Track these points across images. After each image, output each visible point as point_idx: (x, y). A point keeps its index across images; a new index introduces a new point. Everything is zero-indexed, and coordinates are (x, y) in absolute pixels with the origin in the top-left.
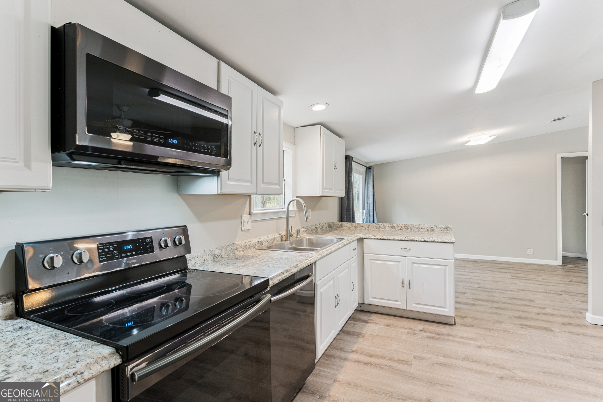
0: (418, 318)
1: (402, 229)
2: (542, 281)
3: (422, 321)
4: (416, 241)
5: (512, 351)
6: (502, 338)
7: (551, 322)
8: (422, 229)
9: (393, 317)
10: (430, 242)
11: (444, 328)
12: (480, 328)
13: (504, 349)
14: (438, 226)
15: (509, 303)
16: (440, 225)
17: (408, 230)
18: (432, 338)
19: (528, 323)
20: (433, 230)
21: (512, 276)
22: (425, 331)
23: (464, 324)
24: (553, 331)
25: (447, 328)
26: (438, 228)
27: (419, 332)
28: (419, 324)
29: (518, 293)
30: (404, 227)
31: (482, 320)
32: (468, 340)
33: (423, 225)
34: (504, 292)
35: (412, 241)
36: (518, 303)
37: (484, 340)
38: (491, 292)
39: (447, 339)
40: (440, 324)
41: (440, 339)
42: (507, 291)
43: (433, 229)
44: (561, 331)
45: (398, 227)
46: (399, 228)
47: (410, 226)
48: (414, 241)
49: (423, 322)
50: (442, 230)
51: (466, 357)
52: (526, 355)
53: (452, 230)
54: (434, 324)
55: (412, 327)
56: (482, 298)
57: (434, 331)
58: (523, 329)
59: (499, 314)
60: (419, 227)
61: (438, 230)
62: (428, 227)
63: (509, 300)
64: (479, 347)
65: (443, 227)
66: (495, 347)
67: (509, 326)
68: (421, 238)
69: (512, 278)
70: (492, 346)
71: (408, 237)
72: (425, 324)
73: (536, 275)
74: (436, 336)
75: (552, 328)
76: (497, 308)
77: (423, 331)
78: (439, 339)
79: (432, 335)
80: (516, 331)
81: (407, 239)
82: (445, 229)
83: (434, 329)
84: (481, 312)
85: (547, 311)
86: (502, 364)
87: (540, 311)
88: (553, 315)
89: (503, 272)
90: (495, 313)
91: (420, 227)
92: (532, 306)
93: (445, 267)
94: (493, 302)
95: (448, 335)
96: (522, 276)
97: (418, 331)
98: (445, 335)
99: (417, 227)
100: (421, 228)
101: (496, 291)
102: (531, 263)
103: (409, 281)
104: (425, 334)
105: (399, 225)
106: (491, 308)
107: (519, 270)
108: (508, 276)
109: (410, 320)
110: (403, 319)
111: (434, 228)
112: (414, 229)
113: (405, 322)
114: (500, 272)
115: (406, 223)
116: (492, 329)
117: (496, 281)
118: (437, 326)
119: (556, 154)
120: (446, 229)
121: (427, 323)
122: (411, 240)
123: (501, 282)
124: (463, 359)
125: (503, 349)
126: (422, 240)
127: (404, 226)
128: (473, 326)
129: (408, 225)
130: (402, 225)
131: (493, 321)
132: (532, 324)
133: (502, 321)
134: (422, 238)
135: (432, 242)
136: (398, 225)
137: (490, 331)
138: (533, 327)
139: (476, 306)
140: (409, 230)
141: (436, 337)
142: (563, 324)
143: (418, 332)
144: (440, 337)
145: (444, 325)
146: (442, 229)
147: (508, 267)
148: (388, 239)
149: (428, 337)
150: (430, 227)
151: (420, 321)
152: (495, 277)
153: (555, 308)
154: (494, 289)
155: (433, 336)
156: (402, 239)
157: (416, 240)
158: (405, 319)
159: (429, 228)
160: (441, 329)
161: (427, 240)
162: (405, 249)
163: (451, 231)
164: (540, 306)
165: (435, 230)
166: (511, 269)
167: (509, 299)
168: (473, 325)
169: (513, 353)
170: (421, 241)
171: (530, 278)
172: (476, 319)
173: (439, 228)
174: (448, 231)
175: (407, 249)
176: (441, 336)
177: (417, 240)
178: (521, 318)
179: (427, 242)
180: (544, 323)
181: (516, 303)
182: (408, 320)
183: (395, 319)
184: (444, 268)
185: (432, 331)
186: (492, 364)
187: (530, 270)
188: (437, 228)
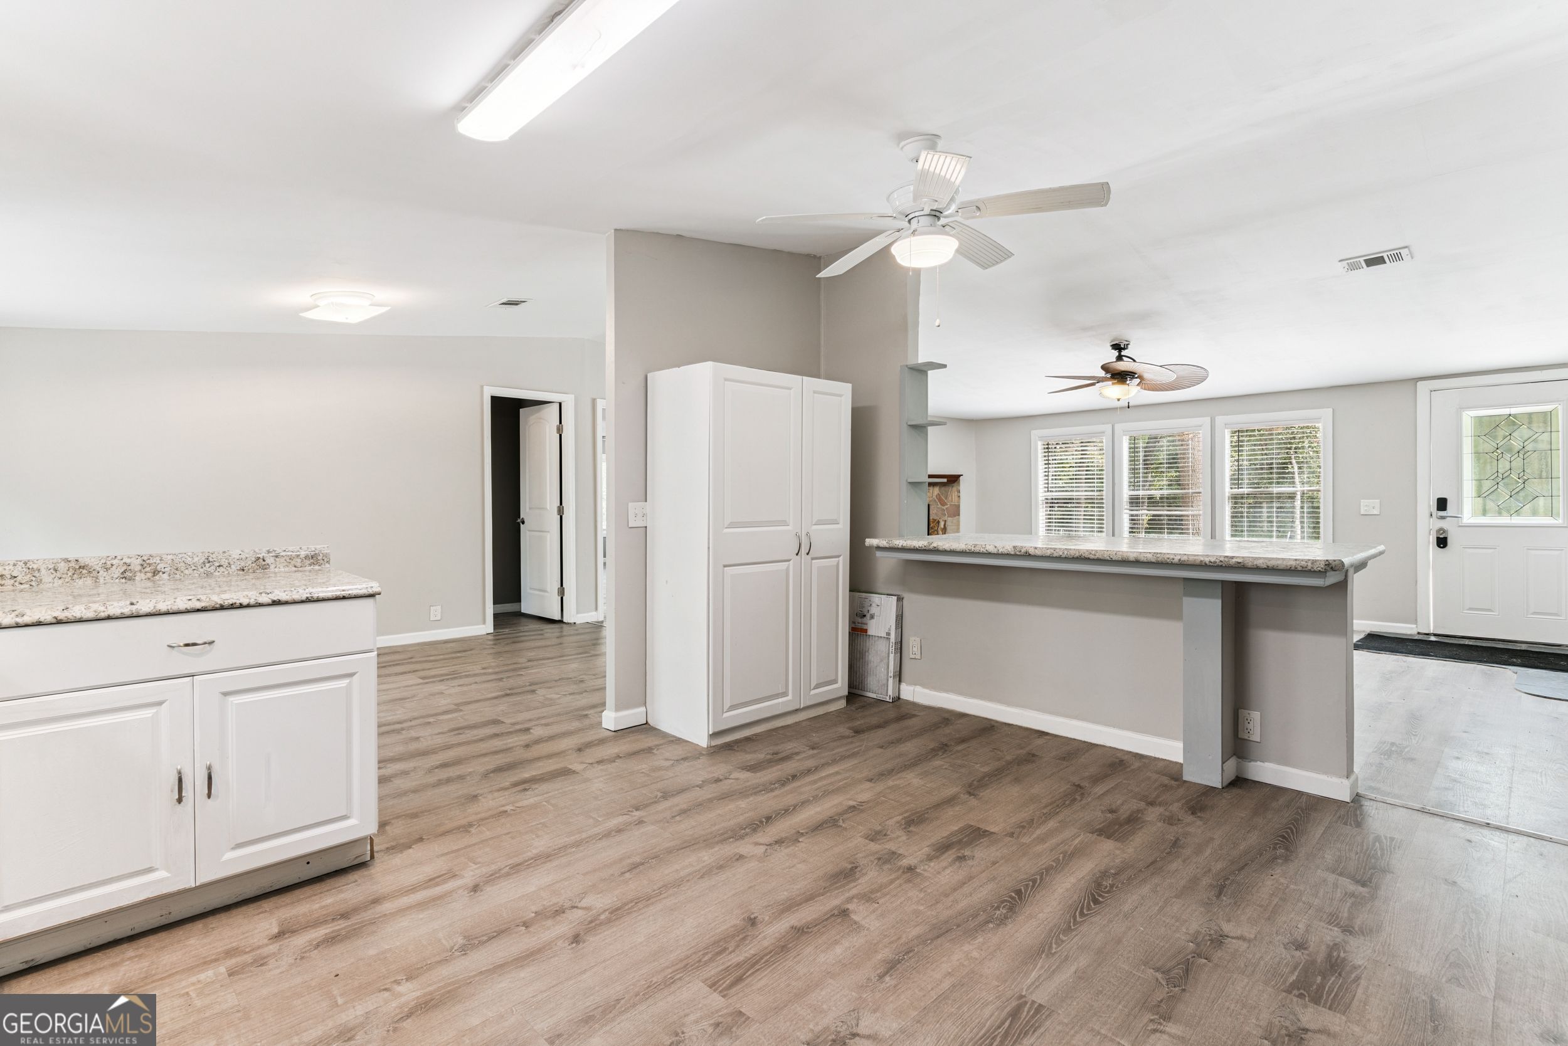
0: (240, 899)
1: (128, 574)
2: (485, 674)
3: (259, 903)
4: (241, 606)
5: (545, 857)
6: (505, 835)
7: (559, 754)
8: (221, 569)
9: (125, 946)
10: (295, 602)
11: (347, 884)
12: (441, 835)
13: (529, 860)
14: (283, 554)
15: (460, 744)
16: (291, 548)
17: (157, 577)
18: (331, 940)
19: (527, 774)
20: (265, 567)
21: (423, 678)
22: (295, 932)
23: (393, 844)
24: (574, 771)
25: (356, 881)
26: (282, 560)
27: (273, 948)
28: (257, 917)
29: (461, 713)
30: (139, 568)
31: (429, 811)
32: (437, 885)
33: (224, 552)
34: (431, 720)
35: (222, 608)
36: (477, 737)
37: (474, 863)
38: (403, 729)
39: (380, 917)
40: (328, 881)
41: (359, 928)
42: (436, 715)
43: (264, 563)
44: (585, 765)
45: (107, 569)
46: (116, 572)
47: (170, 562)
48: (232, 607)
49: (266, 905)
50: (299, 564)
51: (465, 937)
52: (574, 849)
53: (331, 562)
54: (307, 891)
55: (234, 945)
56: (392, 754)
57: (324, 913)
58: (527, 793)
59: (457, 778)
60: (209, 562)
61: (281, 567)
62: (244, 557)
63: (455, 735)
64: (476, 888)
65: (299, 555)
66: (508, 868)
67: (497, 800)
68: (261, 593)
69: (427, 683)
70: (500, 870)
71: (203, 598)
72: (277, 907)
73: (465, 664)
74: (343, 926)
75: (570, 767)
76: (444, 765)
77: (286, 936)
78: (355, 929)
79: (327, 931)
80: (518, 805)
81: (199, 605)
82: (308, 562)
83: (317, 906)
84: (415, 791)
85: (538, 732)
86: (551, 903)
87: (524, 738)
88: (551, 738)
89: (397, 674)
90: (448, 781)
91: (211, 559)
92: (506, 733)
93: (348, 681)
94: (424, 755)
95: (374, 903)
96: (442, 672)
97: (267, 945)
98: (366, 907)
99: (201, 561)
100: (218, 564)
101: (413, 723)
102: (437, 641)
103: (209, 768)
104: (300, 941)
105: (114, 562)
106: (431, 770)
107: (426, 661)
108: (412, 679)
109: (212, 922)
110: (179, 933)
111: (270, 560)
112: (186, 572)
113: (192, 941)
114: (389, 675)
115: (145, 552)
116: (470, 825)
117: (397, 700)
118: (321, 893)
119: (482, 387)
120: (312, 561)
121: (284, 899)
122: (218, 606)
123: (409, 698)
124: (464, 950)
125: (527, 861)
126: (265, 599)
127: (139, 561)
128: (421, 839)
129: (158, 558)
130: (126, 560)
131: (457, 803)
132: (534, 774)
133: (475, 794)
134: (263, 595)
135: (302, 602)
136: (109, 563)
137: (469, 832)
138: (540, 779)
139: (392, 779)
140: (165, 576)
141: (342, 929)
142: (580, 750)
143: (271, 947)
144: (356, 924)
145: (343, 877)
146: (298, 562)
147: (400, 660)
148: (103, 615)
149: (317, 946)
150: (254, 559)
151: (252, 906)
152: (387, 690)
153: (543, 722)
154: (405, 721)
155: (331, 929)
156: (175, 608)
157: (238, 604)
158: (189, 926)
159: (250, 562)
160: (342, 896)
161: (284, 597)
162: (187, 645)
163: (327, 565)
164: (518, 727)
165: (272, 567)
166: (408, 663)
167: (452, 733)
168: (418, 837)
169: (550, 860)
170: (261, 605)
171: (459, 673)
172: (414, 816)
173: (288, 561)
174: (317, 567)
175: (194, 644)
176: (358, 917)
177: (245, 602)
178: (505, 770)
179: (286, 603)
180: (550, 761)
181: (474, 738)
182: (199, 925)
183: (141, 951)
184: (345, 685)
185: (317, 916)
186: (533, 915)
187: (447, 656)
188: (277, 559)
